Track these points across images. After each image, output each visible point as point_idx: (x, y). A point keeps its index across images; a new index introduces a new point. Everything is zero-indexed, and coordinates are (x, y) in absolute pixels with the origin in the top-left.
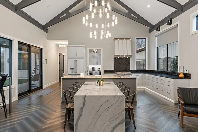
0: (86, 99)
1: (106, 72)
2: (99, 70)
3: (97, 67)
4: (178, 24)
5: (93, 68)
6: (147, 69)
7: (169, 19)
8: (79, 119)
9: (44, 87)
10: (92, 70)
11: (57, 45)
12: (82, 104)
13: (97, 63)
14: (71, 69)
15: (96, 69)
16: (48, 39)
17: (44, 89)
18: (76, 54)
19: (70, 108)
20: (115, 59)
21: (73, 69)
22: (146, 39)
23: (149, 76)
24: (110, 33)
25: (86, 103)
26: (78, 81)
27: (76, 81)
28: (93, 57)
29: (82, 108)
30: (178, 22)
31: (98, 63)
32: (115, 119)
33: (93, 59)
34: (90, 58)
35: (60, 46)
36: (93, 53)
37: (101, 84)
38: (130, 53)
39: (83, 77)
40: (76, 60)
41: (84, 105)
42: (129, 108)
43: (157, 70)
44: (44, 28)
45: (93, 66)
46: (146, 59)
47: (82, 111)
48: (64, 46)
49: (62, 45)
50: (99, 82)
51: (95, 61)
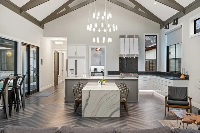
0: (91, 93)
1: (110, 73)
2: (102, 72)
3: (100, 68)
4: (181, 26)
5: (95, 69)
6: (157, 71)
7: (175, 18)
8: (85, 107)
9: (41, 90)
10: (94, 72)
11: (53, 42)
12: (88, 96)
13: (100, 62)
14: (71, 71)
15: (99, 70)
16: (44, 36)
17: (41, 92)
18: (76, 54)
19: (78, 100)
20: (121, 59)
21: (73, 70)
22: (156, 36)
23: (156, 78)
24: (111, 39)
25: (90, 96)
26: (81, 82)
27: (79, 81)
28: (95, 55)
29: (88, 100)
30: (182, 24)
31: (102, 63)
32: (112, 108)
33: (95, 58)
34: (91, 57)
35: (56, 43)
36: (95, 50)
37: (103, 84)
38: (137, 53)
39: (85, 78)
40: (77, 61)
41: (89, 96)
42: (124, 100)
43: (167, 71)
44: (41, 24)
45: (96, 67)
46: (156, 59)
47: (88, 102)
48: (62, 43)
49: (59, 42)
50: (101, 82)
51: (97, 60)
